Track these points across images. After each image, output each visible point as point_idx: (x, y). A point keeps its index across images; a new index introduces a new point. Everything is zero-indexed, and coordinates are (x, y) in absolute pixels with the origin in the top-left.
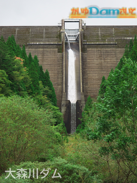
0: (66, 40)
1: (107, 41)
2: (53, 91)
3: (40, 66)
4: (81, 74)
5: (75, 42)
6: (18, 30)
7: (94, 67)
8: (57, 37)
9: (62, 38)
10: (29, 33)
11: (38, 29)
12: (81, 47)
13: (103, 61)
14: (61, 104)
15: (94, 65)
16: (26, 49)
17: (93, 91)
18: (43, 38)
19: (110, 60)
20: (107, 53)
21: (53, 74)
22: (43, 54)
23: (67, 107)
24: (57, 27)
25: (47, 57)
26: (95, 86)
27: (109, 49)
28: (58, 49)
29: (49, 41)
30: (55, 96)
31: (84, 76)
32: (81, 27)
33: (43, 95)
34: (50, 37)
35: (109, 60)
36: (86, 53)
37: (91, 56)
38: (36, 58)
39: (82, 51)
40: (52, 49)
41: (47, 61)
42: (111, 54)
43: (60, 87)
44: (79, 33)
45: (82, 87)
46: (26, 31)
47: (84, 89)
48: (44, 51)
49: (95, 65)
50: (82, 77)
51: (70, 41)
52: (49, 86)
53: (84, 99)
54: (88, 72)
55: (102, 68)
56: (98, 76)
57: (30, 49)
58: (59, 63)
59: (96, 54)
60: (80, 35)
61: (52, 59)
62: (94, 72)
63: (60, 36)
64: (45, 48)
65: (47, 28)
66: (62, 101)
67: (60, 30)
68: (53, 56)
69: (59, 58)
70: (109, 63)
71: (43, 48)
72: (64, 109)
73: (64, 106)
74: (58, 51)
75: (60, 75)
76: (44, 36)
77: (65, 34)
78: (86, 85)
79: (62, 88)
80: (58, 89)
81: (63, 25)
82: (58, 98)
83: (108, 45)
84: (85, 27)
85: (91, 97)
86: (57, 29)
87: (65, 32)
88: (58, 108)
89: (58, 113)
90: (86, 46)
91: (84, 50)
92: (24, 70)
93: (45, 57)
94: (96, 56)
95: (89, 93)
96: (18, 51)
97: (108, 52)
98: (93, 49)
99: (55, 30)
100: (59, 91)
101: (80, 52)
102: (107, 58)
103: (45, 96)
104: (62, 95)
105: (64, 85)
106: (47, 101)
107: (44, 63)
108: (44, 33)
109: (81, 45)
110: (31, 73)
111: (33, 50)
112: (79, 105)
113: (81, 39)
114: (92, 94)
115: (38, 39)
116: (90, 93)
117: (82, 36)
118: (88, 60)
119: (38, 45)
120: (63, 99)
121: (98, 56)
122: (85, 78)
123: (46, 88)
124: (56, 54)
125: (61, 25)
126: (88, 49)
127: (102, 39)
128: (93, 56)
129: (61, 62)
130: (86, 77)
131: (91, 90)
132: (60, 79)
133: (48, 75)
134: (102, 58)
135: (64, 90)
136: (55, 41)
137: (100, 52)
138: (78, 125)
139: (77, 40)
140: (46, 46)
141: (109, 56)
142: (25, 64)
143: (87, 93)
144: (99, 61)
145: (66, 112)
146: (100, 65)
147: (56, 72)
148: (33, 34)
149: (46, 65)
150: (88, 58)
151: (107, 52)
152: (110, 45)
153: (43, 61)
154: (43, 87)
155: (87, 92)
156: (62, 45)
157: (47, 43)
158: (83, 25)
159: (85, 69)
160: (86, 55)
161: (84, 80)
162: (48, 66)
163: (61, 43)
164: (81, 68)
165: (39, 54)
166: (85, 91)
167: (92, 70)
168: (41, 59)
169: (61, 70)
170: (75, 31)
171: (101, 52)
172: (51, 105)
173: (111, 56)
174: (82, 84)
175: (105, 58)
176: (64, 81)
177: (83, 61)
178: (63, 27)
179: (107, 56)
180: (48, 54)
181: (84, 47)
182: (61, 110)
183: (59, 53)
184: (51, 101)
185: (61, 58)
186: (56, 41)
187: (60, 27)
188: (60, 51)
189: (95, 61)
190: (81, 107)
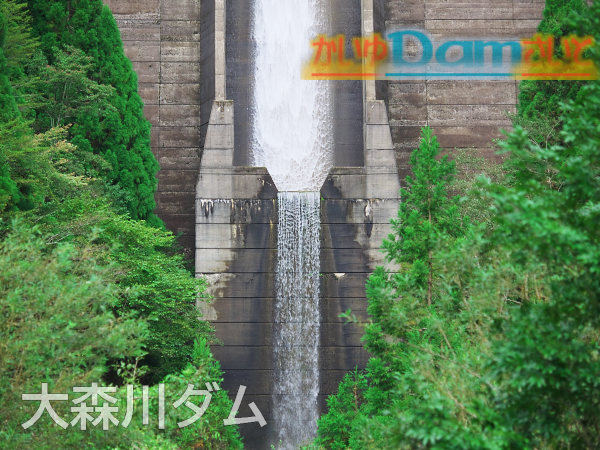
2: (124, 86)
14: (193, 199)
17: (467, 94)
23: (246, 229)
30: (143, 133)
33: (40, 128)
43: (183, 52)
52: (86, 47)
66: (196, 178)
72: (214, 246)
73: (222, 215)
80: (170, 73)
82: (169, 152)
85: (450, 143)
88: (166, 238)
89: (167, 278)
95: (432, 112)
100: (171, 89)
103: (55, 130)
104: (202, 128)
106: (72, 179)
112: (348, 212)
116: (439, 104)
120: (209, 158)
123: (63, 59)
131: (448, 84)
135: (221, 81)
138: (340, 378)
143: (414, 111)
145: (233, 267)
154: (41, 57)
155: (414, 101)
166: (396, 92)
172: (103, 215)
182: (192, 256)
184: (103, 172)
190: (369, 225)
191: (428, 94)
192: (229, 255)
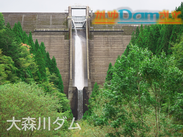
0: (73, 27)
1: (114, 28)
2: (60, 78)
3: (47, 52)
4: (88, 60)
5: (82, 29)
6: (24, 17)
7: (101, 54)
8: (64, 24)
9: (69, 25)
10: (36, 19)
11: (45, 16)
12: (88, 34)
13: (109, 48)
14: (68, 90)
15: (100, 52)
16: (33, 36)
17: (100, 78)
18: (49, 25)
19: (117, 47)
20: (113, 40)
21: (60, 61)
22: (50, 41)
23: (74, 94)
24: (64, 14)
25: (53, 43)
26: (101, 73)
27: (116, 36)
28: (65, 36)
29: (56, 28)
30: (62, 83)
31: (90, 63)
32: (88, 14)
33: (50, 82)
34: (57, 24)
35: (115, 47)
36: (93, 40)
37: (98, 43)
38: (42, 44)
39: (89, 38)
40: (58, 36)
41: (54, 47)
42: (118, 41)
43: (67, 73)
44: (86, 20)
45: (89, 73)
46: (33, 17)
47: (91, 76)
48: (50, 37)
49: (102, 52)
50: (89, 64)
51: (76, 28)
52: (55, 73)
53: (90, 86)
54: (95, 59)
55: (108, 55)
56: (104, 62)
57: (37, 36)
58: (66, 50)
59: (103, 41)
60: (87, 22)
61: (58, 46)
62: (101, 59)
63: (67, 23)
64: (52, 35)
65: (54, 14)
66: (68, 88)
67: (67, 17)
68: (60, 43)
69: (66, 45)
70: (115, 50)
71: (50, 35)
72: (70, 96)
73: (71, 92)
74: (65, 38)
75: (67, 62)
76: (51, 22)
77: (72, 21)
78: (93, 72)
79: (69, 75)
80: (65, 76)
81: (70, 11)
82: (65, 85)
83: (115, 32)
84: (92, 14)
85: (98, 84)
86: (63, 16)
87: (72, 19)
88: (65, 95)
89: (65, 100)
90: (93, 33)
91: (90, 37)
92: (31, 56)
93: (51, 43)
94: (103, 43)
95: (96, 80)
96: (25, 38)
97: (115, 39)
98: (100, 36)
99: (62, 17)
100: (65, 78)
101: (87, 39)
102: (113, 45)
103: (52, 83)
104: (69, 82)
105: (71, 71)
106: (54, 89)
107: (51, 50)
108: (51, 20)
109: (88, 32)
110: (38, 59)
111: (40, 36)
112: (86, 92)
113: (88, 26)
114: (99, 80)
115: (44, 26)
116: (96, 79)
117: (89, 23)
118: (95, 47)
119: (45, 32)
120: (70, 86)
121: (105, 43)
122: (92, 65)
123: (53, 74)
124: (63, 41)
125: (68, 12)
126: (95, 36)
127: (109, 26)
128: (100, 43)
129: (68, 49)
130: (93, 63)
131: (97, 77)
132: (66, 66)
133: (55, 62)
134: (109, 45)
135: (71, 77)
136: (61, 28)
137: (106, 38)
138: (85, 111)
139: (83, 27)
140: (53, 33)
141: (116, 43)
142: (32, 51)
143: (94, 80)
144: (106, 47)
145: (72, 98)
146: (106, 52)
147: (63, 59)
148: (39, 21)
149: (53, 51)
150: (95, 45)
151: (113, 38)
152: (117, 32)
153: (50, 47)
154: (50, 74)
155: (94, 79)
156: (69, 32)
157: (54, 30)
158: (90, 12)
159: (92, 55)
160: (92, 42)
161: (90, 67)
162: (55, 52)
163: (68, 30)
164: (88, 55)
165: (46, 41)
166: (92, 78)
167: (99, 56)
168: (48, 45)
169: (68, 57)
170: (82, 18)
171: (108, 39)
172: (57, 92)
173: (118, 43)
174: (89, 71)
175: (112, 45)
176: (71, 67)
177: (90, 47)
178: (70, 14)
179: (113, 43)
180: (55, 41)
181: (91, 34)
182: (68, 97)
183: (66, 40)
184: (57, 87)
185: (68, 45)
186: (63, 27)
187: (67, 14)
188: (67, 38)
189: (102, 47)
190: (88, 93)
191: (95, 78)
192: (72, 97)
